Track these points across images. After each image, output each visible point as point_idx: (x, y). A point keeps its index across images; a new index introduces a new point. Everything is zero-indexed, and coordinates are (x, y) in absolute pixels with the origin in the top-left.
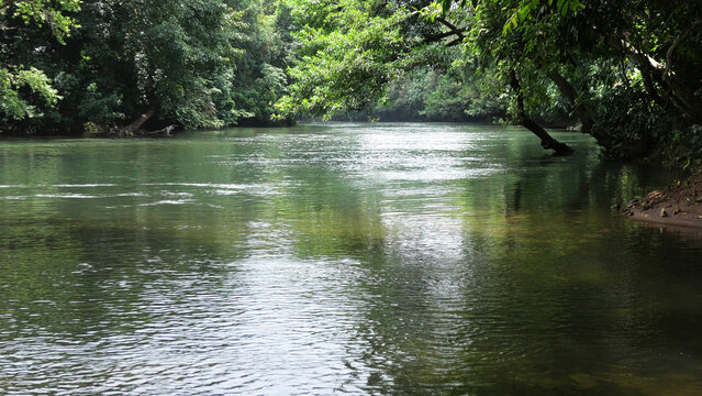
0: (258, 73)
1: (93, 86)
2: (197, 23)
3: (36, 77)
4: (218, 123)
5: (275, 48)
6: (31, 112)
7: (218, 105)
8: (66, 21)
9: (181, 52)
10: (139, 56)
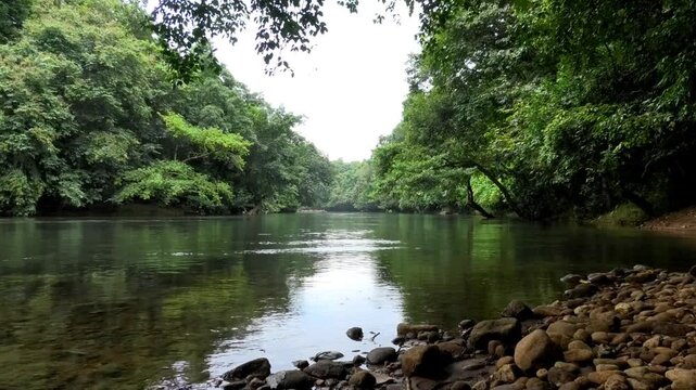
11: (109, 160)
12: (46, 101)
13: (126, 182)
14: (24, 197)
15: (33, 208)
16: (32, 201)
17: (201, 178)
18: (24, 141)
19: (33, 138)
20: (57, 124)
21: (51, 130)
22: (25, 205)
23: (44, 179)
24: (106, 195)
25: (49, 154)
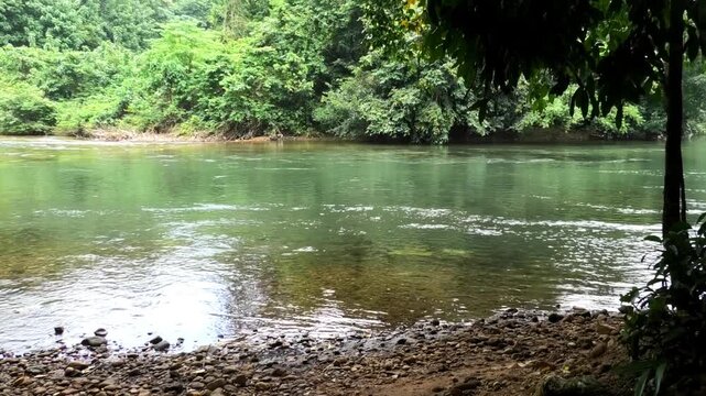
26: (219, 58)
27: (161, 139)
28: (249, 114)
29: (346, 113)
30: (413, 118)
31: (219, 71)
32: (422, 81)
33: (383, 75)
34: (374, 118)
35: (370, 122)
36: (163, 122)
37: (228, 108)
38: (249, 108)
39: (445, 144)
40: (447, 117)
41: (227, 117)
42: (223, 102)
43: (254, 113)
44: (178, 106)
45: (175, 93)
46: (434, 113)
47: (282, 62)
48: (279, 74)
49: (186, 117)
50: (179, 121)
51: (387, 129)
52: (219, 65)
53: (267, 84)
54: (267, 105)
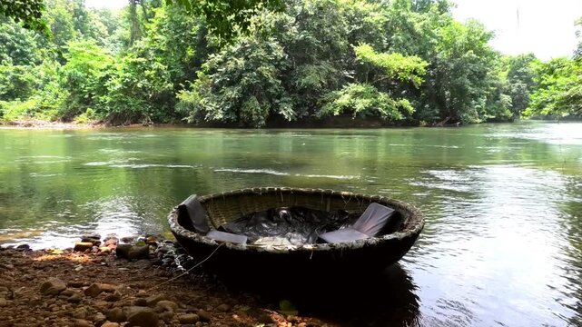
0: (497, 98)
1: (427, 106)
2: (475, 77)
3: (405, 103)
4: (479, 121)
5: (506, 87)
6: (400, 117)
7: (479, 112)
8: (419, 79)
9: (467, 90)
10: (447, 93)
11: (312, 86)
12: (269, 47)
13: (324, 102)
14: (257, 115)
15: (263, 122)
16: (262, 118)
17: (382, 96)
18: (255, 77)
19: (260, 74)
20: (276, 62)
21: (272, 68)
22: (259, 120)
23: (271, 101)
24: (311, 111)
25: (271, 85)
26: (109, 67)
27: (67, 126)
28: (126, 106)
29: (192, 106)
30: (238, 108)
31: (108, 77)
32: (244, 81)
33: (218, 77)
34: (210, 109)
35: (208, 112)
36: (68, 114)
37: (111, 104)
38: (127, 103)
39: (263, 127)
40: (263, 108)
41: (111, 110)
42: (108, 99)
43: (130, 106)
44: (80, 102)
45: (77, 93)
46: (253, 104)
47: (151, 69)
48: (148, 78)
49: (85, 110)
50: (80, 113)
51: (219, 116)
52: (108, 72)
53: (139, 85)
54: (140, 101)
